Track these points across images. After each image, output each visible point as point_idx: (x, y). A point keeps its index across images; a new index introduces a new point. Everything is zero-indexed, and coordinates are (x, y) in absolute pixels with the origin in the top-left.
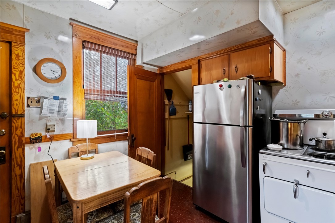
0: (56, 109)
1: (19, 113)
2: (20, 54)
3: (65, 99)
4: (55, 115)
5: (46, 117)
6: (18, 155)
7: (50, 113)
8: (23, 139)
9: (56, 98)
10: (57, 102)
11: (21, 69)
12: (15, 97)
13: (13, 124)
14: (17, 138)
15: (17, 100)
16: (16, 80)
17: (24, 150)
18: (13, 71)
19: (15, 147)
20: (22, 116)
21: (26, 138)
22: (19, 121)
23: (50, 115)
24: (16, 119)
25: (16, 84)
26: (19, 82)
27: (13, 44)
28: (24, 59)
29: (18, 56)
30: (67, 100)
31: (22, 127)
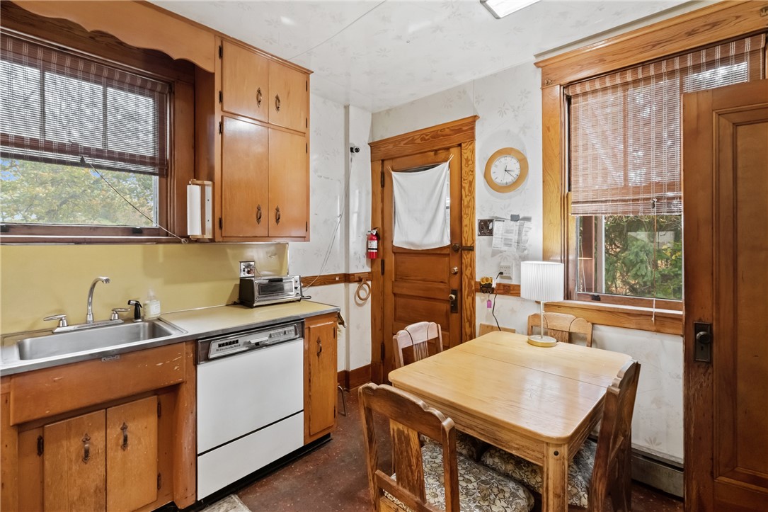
0: (514, 237)
1: (469, 245)
2: (470, 158)
3: (528, 219)
4: (514, 249)
5: (501, 252)
6: (468, 307)
7: (506, 245)
8: (473, 283)
9: (515, 218)
10: (514, 226)
11: (471, 178)
12: (466, 221)
13: (463, 261)
14: (467, 281)
15: (466, 226)
16: (466, 196)
17: (473, 299)
18: (463, 185)
19: (465, 292)
20: (471, 249)
21: (476, 282)
22: (469, 256)
23: (506, 248)
24: (466, 252)
25: (466, 203)
26: (468, 198)
27: (463, 145)
28: (473, 163)
29: (467, 160)
30: (532, 220)
31: (472, 265)
